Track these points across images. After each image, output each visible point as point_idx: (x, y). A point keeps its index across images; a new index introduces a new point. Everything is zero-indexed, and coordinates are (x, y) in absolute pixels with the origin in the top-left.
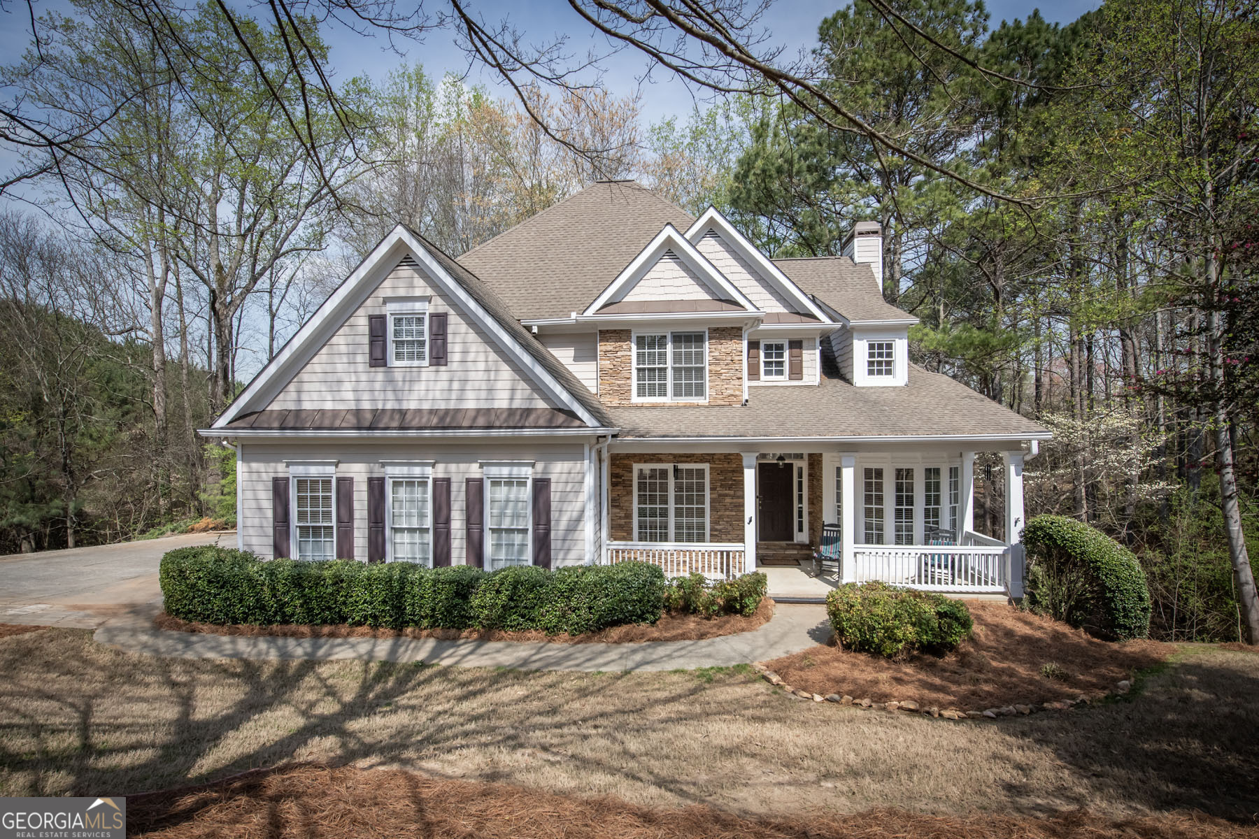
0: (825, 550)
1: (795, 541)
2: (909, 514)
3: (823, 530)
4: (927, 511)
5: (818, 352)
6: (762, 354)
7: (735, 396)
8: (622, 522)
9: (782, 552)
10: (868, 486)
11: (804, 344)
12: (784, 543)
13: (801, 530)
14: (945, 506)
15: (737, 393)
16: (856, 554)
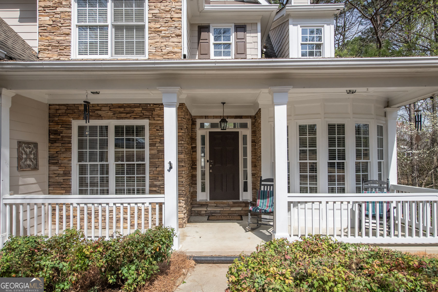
0: (262, 204)
1: (241, 200)
2: (341, 167)
3: (261, 185)
4: (357, 164)
5: (259, 35)
6: (212, 37)
7: (175, 53)
8: (60, 179)
9: (228, 209)
10: (302, 143)
11: (248, 28)
12: (231, 202)
13: (245, 190)
14: (373, 160)
15: (176, 50)
16: (289, 203)
